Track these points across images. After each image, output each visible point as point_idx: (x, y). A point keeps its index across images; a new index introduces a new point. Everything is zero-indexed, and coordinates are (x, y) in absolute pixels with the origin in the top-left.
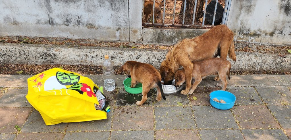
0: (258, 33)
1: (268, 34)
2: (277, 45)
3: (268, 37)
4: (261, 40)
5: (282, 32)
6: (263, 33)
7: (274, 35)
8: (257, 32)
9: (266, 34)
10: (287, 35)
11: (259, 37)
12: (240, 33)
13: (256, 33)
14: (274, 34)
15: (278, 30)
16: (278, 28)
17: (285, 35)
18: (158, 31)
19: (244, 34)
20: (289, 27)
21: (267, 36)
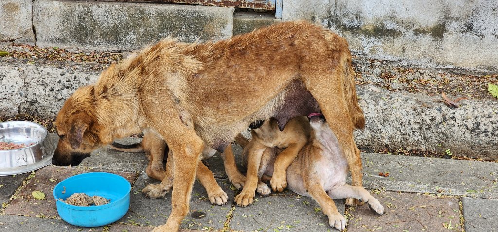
0: (390, 26)
1: (424, 31)
2: (460, 67)
3: (426, 41)
4: (404, 49)
5: (470, 28)
6: (406, 28)
7: (445, 35)
8: (385, 23)
9: (418, 32)
10: (489, 39)
11: (396, 40)
12: (329, 26)
13: (383, 25)
14: (446, 31)
15: (457, 19)
16: (454, 14)
17: (483, 36)
18: (77, 8)
19: (345, 28)
20: (491, 12)
21: (422, 37)
